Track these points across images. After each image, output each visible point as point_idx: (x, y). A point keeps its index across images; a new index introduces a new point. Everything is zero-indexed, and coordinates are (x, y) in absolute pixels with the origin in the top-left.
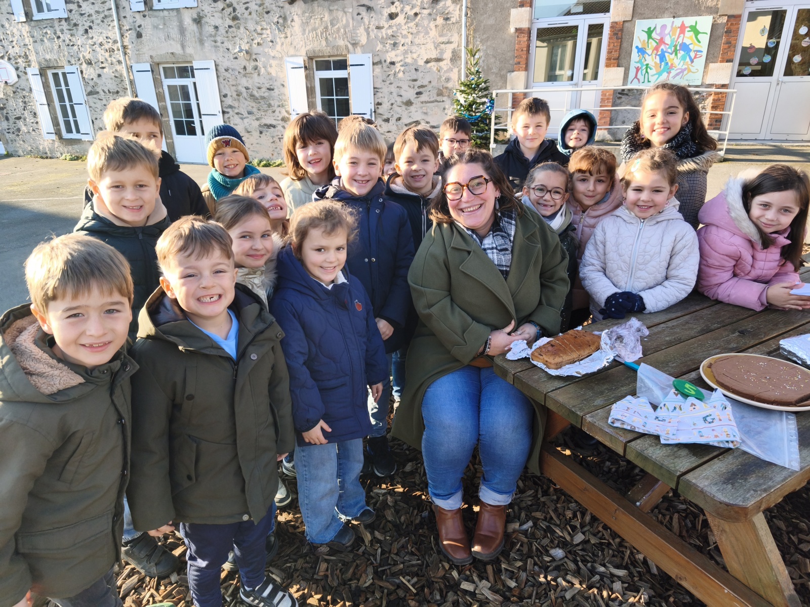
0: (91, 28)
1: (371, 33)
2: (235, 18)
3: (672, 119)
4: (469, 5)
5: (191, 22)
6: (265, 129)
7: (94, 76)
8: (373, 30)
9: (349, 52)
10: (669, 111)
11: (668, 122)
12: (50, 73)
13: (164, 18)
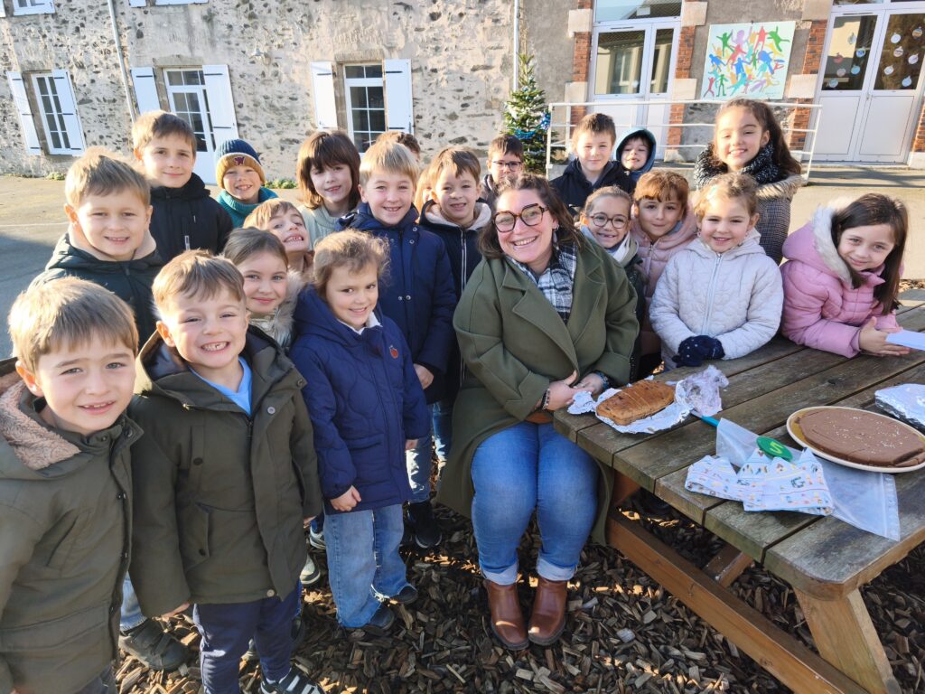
0: (82, 25)
1: (409, 36)
2: (252, 16)
3: (748, 139)
4: (522, 5)
5: (200, 20)
6: (286, 145)
7: (86, 81)
8: (411, 32)
9: (384, 57)
10: (745, 131)
11: (744, 143)
12: (34, 78)
13: (168, 15)
